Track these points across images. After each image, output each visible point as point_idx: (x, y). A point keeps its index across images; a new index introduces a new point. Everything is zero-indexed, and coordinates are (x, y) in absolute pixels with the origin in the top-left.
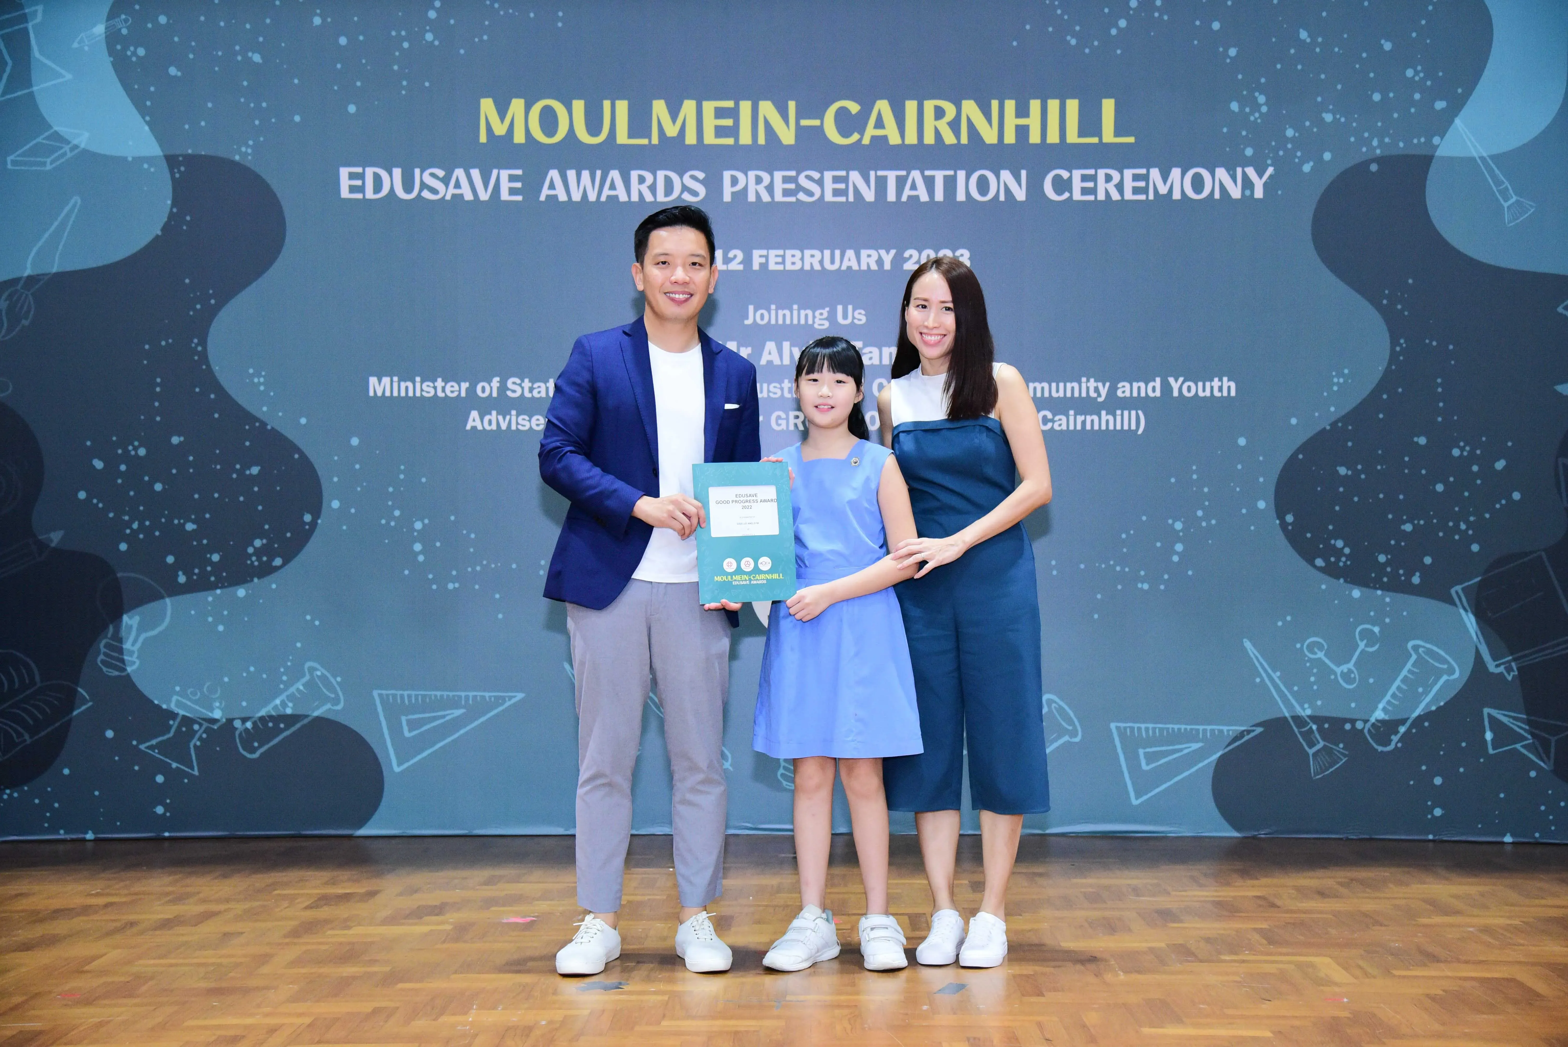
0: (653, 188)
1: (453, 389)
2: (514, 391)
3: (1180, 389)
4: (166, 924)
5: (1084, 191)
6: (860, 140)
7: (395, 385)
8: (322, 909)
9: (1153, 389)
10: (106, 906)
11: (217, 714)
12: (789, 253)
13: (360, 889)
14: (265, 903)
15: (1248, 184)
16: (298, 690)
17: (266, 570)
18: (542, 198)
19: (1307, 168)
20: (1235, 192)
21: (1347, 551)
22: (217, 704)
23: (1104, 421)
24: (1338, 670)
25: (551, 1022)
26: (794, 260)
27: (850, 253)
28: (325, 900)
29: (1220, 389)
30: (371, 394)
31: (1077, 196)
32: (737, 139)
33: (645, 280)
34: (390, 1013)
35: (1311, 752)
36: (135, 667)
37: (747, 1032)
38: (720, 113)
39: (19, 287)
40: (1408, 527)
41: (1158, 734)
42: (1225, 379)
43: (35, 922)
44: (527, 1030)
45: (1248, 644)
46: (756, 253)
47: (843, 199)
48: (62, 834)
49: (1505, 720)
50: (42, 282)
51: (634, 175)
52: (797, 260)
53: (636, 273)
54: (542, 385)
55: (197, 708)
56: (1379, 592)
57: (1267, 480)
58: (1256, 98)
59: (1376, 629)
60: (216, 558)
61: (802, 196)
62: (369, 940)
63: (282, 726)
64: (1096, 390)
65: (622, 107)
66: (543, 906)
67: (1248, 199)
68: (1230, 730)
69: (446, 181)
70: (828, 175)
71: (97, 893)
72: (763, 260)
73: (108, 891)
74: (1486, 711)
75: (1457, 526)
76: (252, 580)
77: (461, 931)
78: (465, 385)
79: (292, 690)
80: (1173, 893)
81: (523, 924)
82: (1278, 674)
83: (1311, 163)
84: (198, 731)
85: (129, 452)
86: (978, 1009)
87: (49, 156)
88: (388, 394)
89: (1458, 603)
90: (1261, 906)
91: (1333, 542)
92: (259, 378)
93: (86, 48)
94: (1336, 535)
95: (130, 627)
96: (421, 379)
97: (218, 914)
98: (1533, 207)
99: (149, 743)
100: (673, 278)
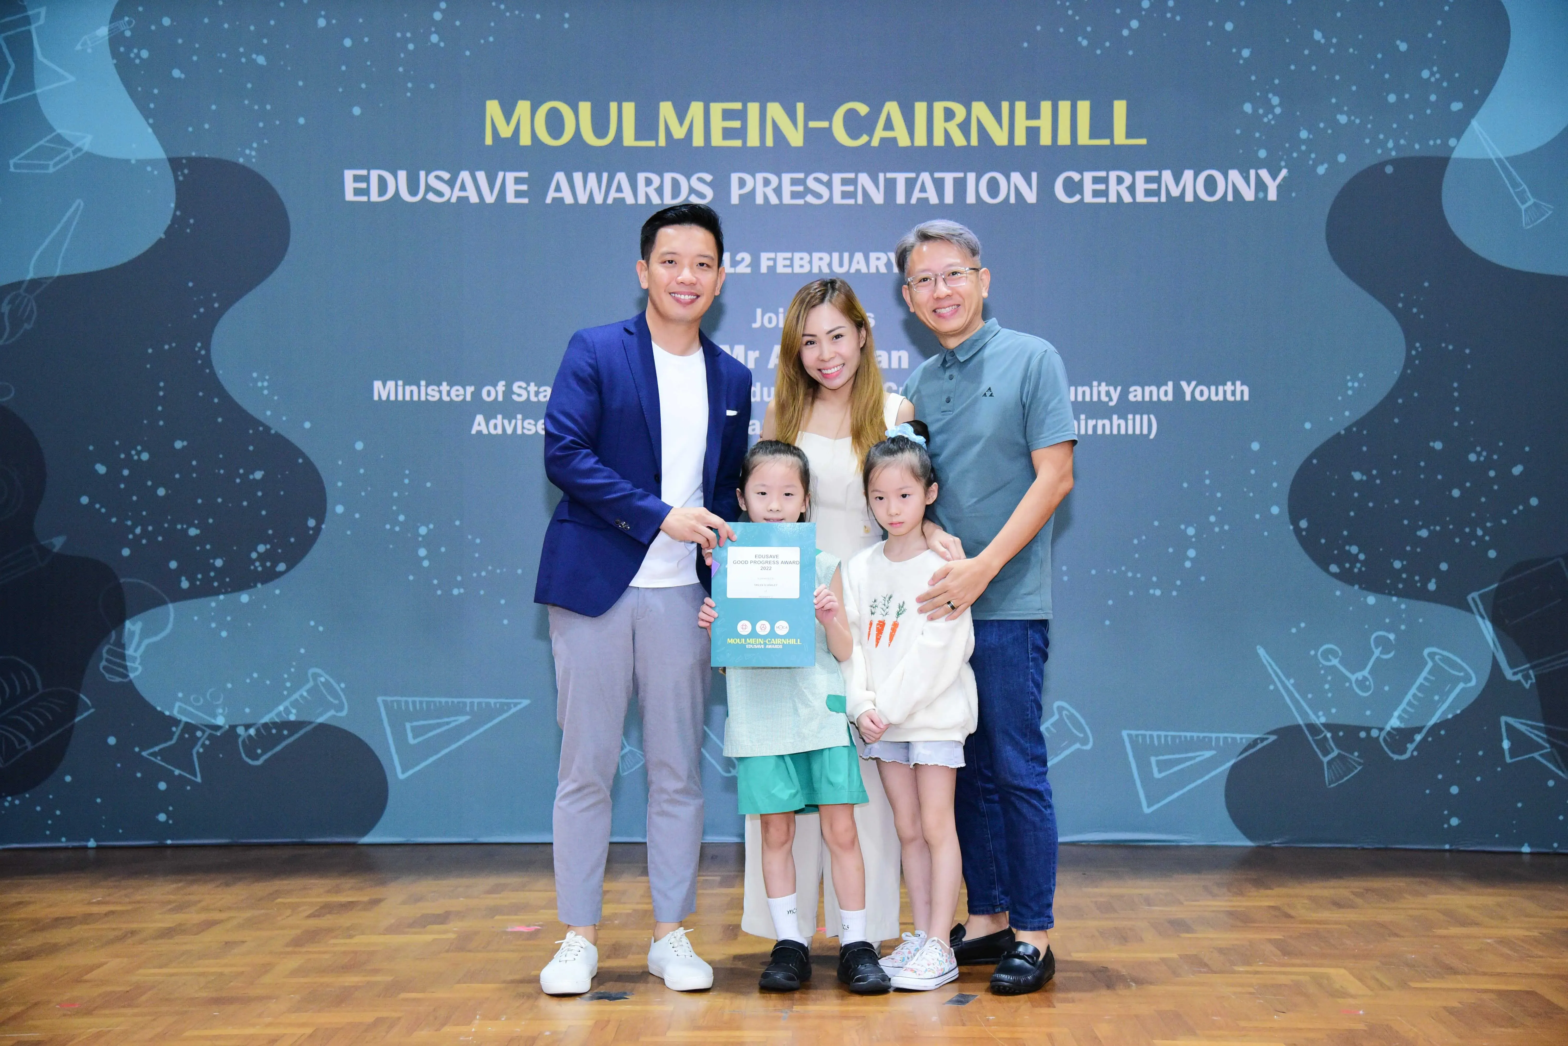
0: (660, 191)
1: (460, 393)
2: (519, 395)
3: (1193, 393)
4: (167, 933)
5: (1096, 194)
6: (869, 142)
7: (400, 389)
8: (324, 918)
9: (1165, 393)
10: (107, 914)
11: (220, 721)
12: (797, 255)
13: (363, 897)
14: (267, 912)
15: (1261, 186)
16: (302, 696)
17: (270, 576)
18: (549, 200)
19: (1321, 170)
20: (1249, 195)
21: (1362, 557)
22: (220, 711)
23: (1116, 425)
24: (1353, 678)
25: (553, 1033)
26: (802, 263)
27: (859, 256)
28: (327, 909)
29: (1233, 393)
30: (376, 398)
31: (1088, 198)
32: (745, 142)
33: (650, 276)
34: (393, 1023)
35: (1325, 760)
36: (137, 673)
38: (728, 115)
39: (21, 291)
40: (1424, 533)
41: (1170, 743)
42: (1238, 383)
43: (34, 931)
44: (533, 1039)
45: (1261, 651)
46: (764, 256)
47: (852, 201)
48: (64, 842)
49: (1523, 728)
50: (44, 286)
51: (641, 177)
52: (805, 262)
53: (641, 270)
55: (200, 714)
56: (1395, 599)
57: (1281, 486)
58: (1270, 100)
59: (1392, 637)
60: (219, 563)
61: (810, 199)
62: (372, 949)
63: (285, 732)
64: (1108, 394)
65: (629, 108)
66: (547, 915)
67: (1261, 202)
68: (1243, 738)
69: (451, 183)
70: (837, 178)
71: (98, 901)
72: (771, 263)
73: (107, 899)
74: (1504, 719)
75: (1473, 531)
76: (255, 586)
77: (463, 943)
78: (470, 389)
79: (296, 696)
80: (1186, 903)
81: (528, 933)
82: (1292, 681)
83: (1326, 166)
84: (201, 738)
85: (132, 456)
86: (988, 1020)
87: (52, 159)
88: (392, 398)
89: (1475, 609)
90: (1276, 916)
91: (1347, 548)
92: (262, 382)
93: (89, 51)
94: (1350, 541)
95: (132, 634)
96: (426, 383)
97: (219, 923)
98: (1550, 209)
99: (151, 751)
100: (680, 278)
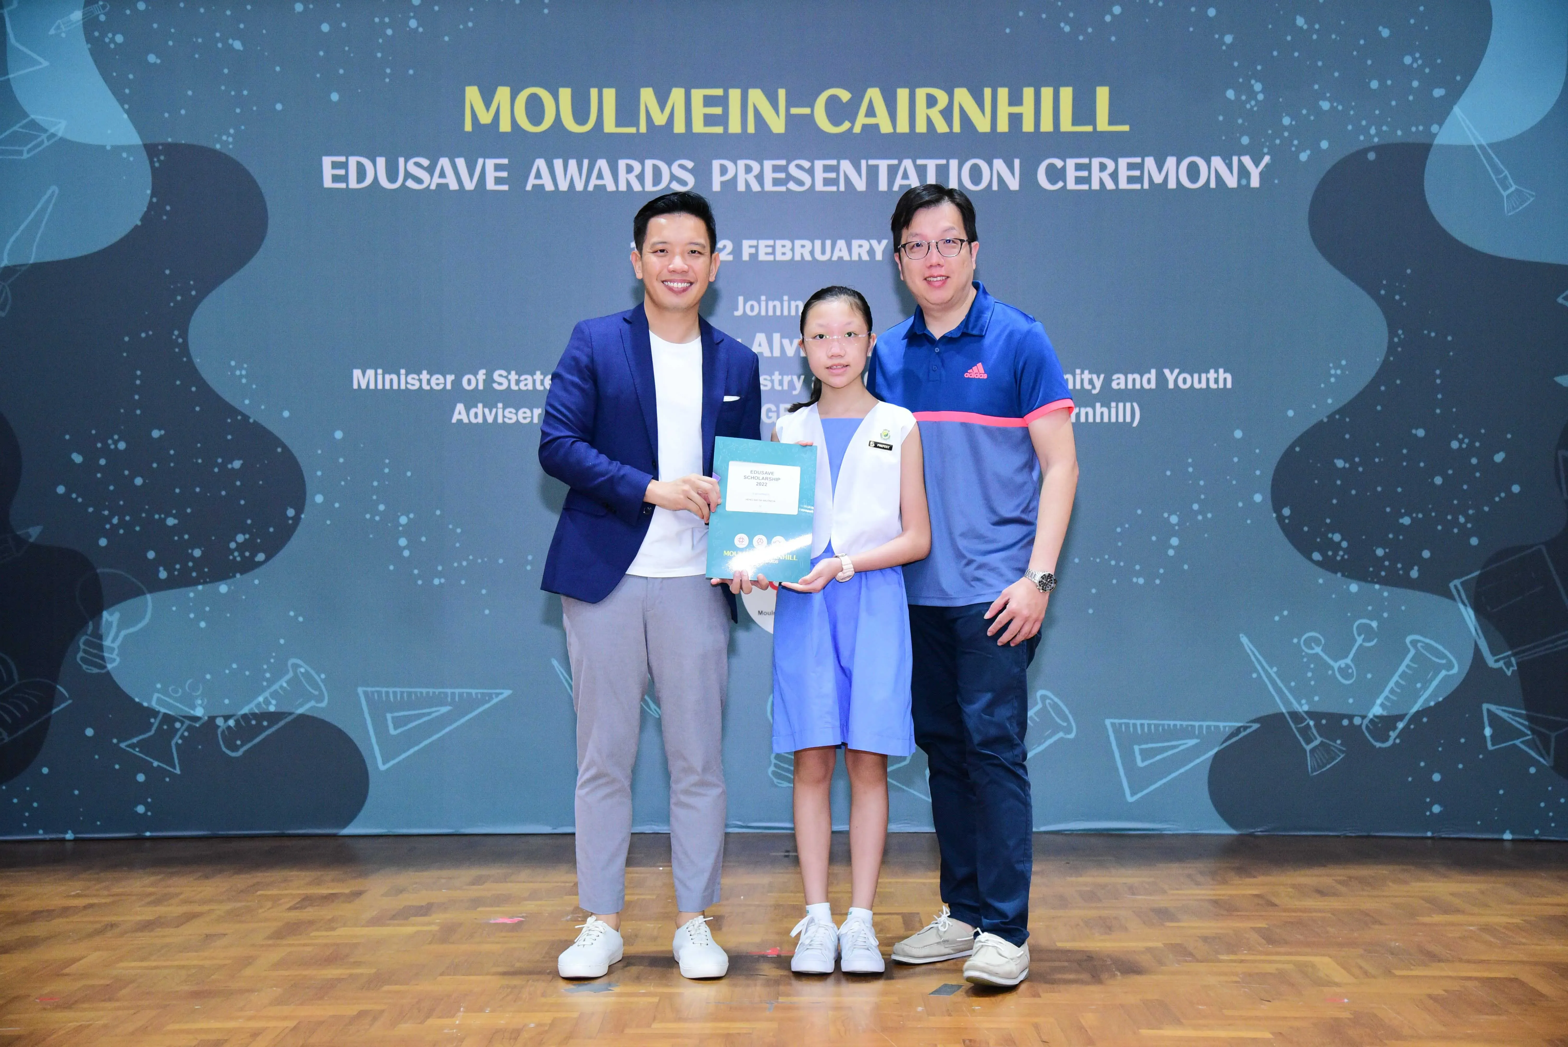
0: (641, 178)
1: (439, 382)
2: (500, 384)
3: (1176, 381)
4: (147, 926)
5: (1079, 180)
6: (851, 128)
7: (380, 377)
8: (306, 910)
9: (1148, 381)
10: (86, 907)
11: (199, 712)
12: (779, 243)
13: (344, 889)
14: (249, 904)
15: (1244, 173)
16: (281, 687)
17: (248, 566)
18: (529, 187)
19: (1304, 157)
20: (1232, 182)
21: (1344, 544)
22: (199, 702)
23: (1099, 413)
24: (1336, 665)
25: (539, 1025)
26: (784, 250)
27: (841, 243)
28: (307, 901)
29: (1216, 381)
30: (355, 386)
31: (1071, 185)
32: (726, 128)
33: (644, 268)
34: (375, 1016)
35: (1308, 748)
36: (115, 664)
37: (739, 1034)
38: (709, 101)
40: (1406, 521)
41: (1153, 731)
42: (1221, 371)
43: (13, 924)
44: (515, 1034)
45: (1244, 640)
46: (746, 244)
47: (834, 189)
48: (41, 835)
49: (1505, 715)
50: (19, 274)
51: (622, 164)
52: (787, 250)
53: (636, 260)
54: (529, 377)
55: (178, 705)
56: (1377, 587)
57: (1263, 473)
58: (1253, 86)
59: (1374, 624)
60: (197, 553)
61: (792, 186)
62: (354, 941)
63: (265, 723)
64: (1091, 382)
65: (610, 95)
66: (531, 906)
67: (1244, 188)
68: (1227, 726)
69: (430, 170)
70: (819, 164)
71: (77, 894)
72: (753, 251)
73: (87, 892)
74: (1485, 706)
75: (1456, 519)
76: (234, 576)
77: (448, 933)
78: (450, 378)
79: (276, 687)
80: (1170, 892)
81: (511, 924)
82: (1275, 669)
83: (1308, 152)
84: (180, 729)
85: (109, 445)
86: (974, 1010)
87: (25, 146)
88: (372, 386)
89: (1456, 596)
90: (1258, 904)
91: (1330, 535)
92: (241, 370)
93: (63, 35)
94: (1333, 529)
95: (110, 624)
96: (406, 371)
97: (198, 916)
98: (1533, 196)
99: (129, 742)
100: (671, 266)
